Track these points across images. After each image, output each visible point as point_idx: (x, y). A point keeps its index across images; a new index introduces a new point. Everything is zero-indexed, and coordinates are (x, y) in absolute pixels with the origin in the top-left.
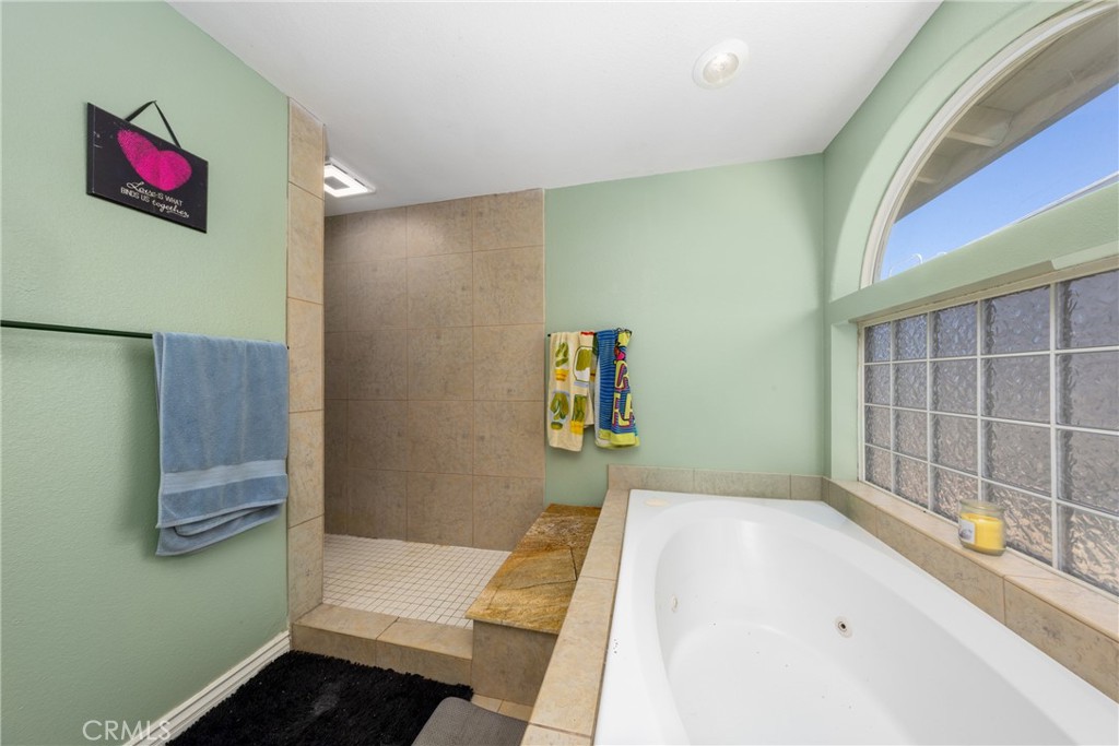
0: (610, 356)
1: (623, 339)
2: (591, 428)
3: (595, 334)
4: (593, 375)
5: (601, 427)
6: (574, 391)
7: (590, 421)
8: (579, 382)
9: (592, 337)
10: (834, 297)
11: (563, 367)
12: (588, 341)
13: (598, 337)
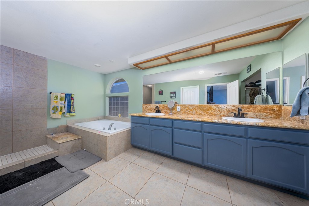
0: (69, 99)
1: (73, 96)
2: (64, 113)
3: (65, 94)
4: (65, 102)
5: (67, 112)
6: (60, 106)
7: (64, 111)
8: (62, 104)
9: (64, 95)
10: (106, 93)
11: (57, 100)
12: (64, 96)
13: (66, 95)
